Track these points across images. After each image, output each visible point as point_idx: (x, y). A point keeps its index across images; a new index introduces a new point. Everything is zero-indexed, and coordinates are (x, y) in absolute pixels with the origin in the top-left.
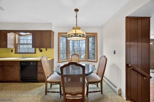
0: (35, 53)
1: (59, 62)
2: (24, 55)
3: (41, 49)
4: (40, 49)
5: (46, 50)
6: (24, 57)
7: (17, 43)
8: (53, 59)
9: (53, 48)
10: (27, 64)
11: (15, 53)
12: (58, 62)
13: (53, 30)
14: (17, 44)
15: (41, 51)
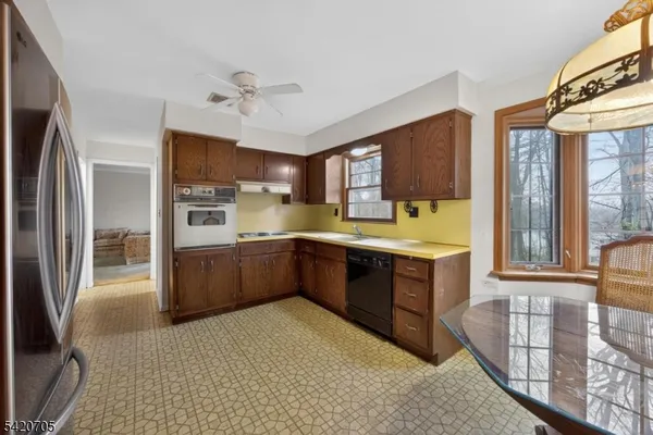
0: (393, 220)
1: (503, 278)
2: (363, 227)
3: (415, 204)
4: (408, 206)
5: (434, 207)
6: (360, 236)
7: (347, 186)
8: (467, 255)
9: (467, 195)
10: (362, 261)
11: (343, 220)
12: (492, 275)
13: (463, 104)
14: (348, 190)
15: (414, 213)
